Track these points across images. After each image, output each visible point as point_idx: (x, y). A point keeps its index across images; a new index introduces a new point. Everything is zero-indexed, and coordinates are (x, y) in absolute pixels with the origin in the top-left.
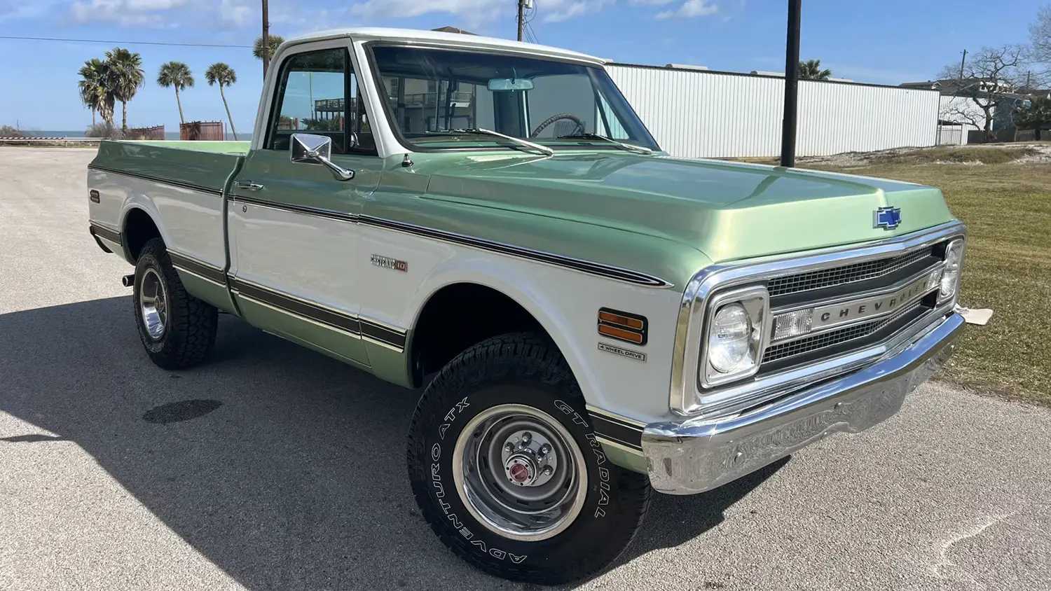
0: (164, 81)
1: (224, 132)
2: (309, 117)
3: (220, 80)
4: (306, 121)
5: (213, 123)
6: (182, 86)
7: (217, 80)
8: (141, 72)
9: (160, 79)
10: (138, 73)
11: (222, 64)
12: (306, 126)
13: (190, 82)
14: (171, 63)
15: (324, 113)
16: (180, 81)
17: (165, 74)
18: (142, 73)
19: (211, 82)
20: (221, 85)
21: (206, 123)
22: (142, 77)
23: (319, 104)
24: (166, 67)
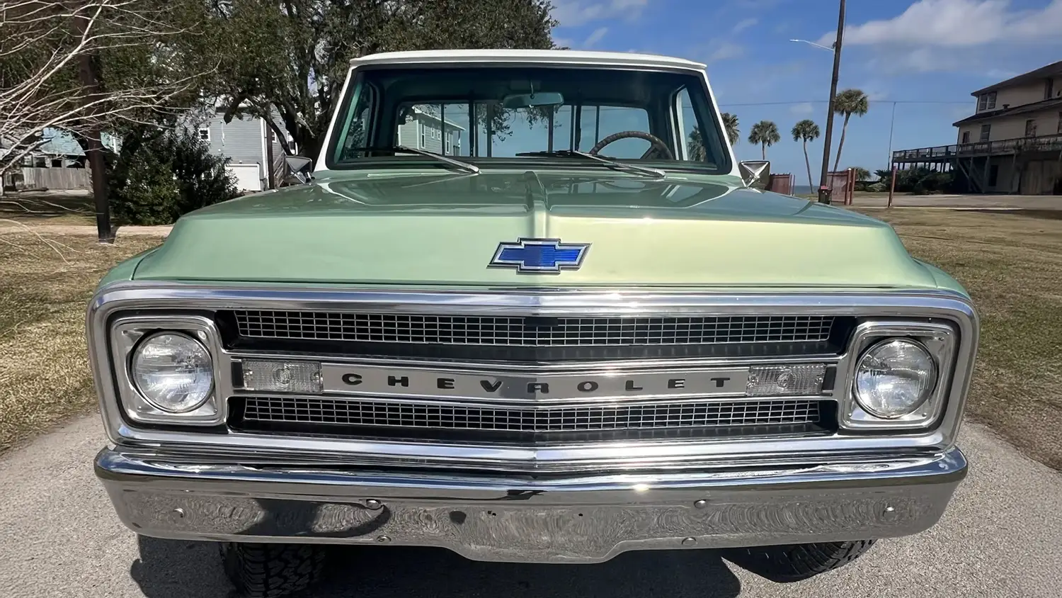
0: (753, 139)
1: (792, 184)
2: (885, 169)
3: (804, 135)
4: (880, 173)
5: (784, 175)
6: (769, 142)
7: (802, 136)
8: (736, 132)
9: (750, 138)
10: (735, 133)
11: (808, 121)
12: (880, 177)
13: (776, 138)
14: (762, 123)
15: (901, 164)
16: (767, 138)
17: (756, 133)
18: (738, 133)
19: (797, 138)
20: (805, 141)
21: (778, 175)
22: (738, 136)
23: (898, 155)
24: (757, 126)
